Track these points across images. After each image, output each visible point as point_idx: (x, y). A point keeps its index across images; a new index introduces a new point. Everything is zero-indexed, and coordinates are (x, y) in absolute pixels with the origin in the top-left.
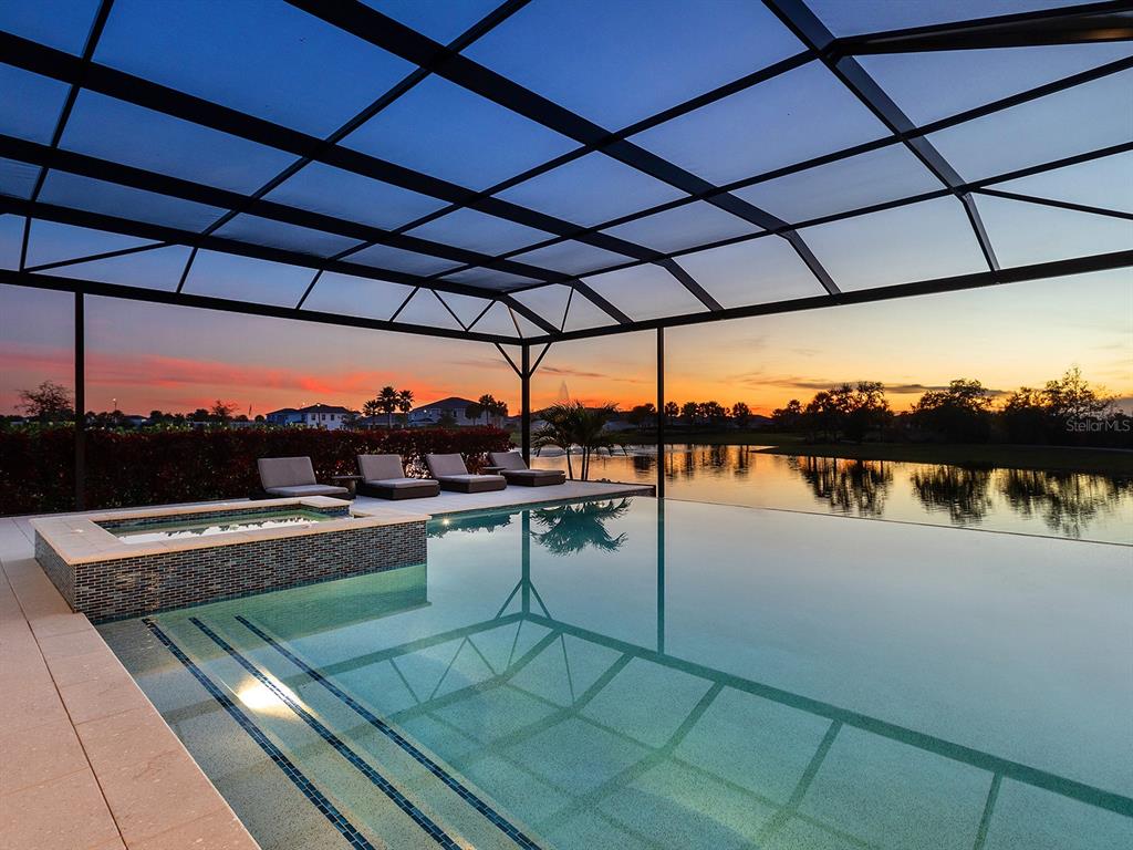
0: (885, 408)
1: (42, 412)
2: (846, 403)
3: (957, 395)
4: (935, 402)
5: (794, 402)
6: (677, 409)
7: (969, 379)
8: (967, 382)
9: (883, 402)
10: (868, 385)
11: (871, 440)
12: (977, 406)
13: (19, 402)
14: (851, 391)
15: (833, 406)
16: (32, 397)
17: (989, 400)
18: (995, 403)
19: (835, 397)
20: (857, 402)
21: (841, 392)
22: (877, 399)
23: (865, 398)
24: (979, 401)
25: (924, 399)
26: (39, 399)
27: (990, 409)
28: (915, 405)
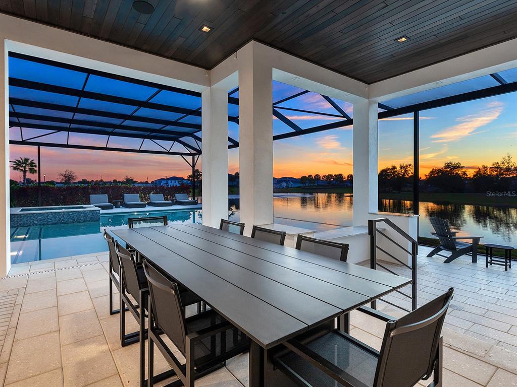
1: (66, 181)
2: (394, 174)
3: (448, 169)
4: (437, 173)
6: (320, 177)
7: (454, 161)
8: (453, 163)
9: (411, 173)
10: (405, 165)
12: (458, 174)
13: (58, 177)
14: (396, 168)
16: (62, 175)
18: (468, 173)
20: (399, 174)
21: (392, 169)
22: (409, 172)
23: (403, 171)
24: (459, 172)
25: (431, 172)
26: (65, 176)
27: (467, 176)
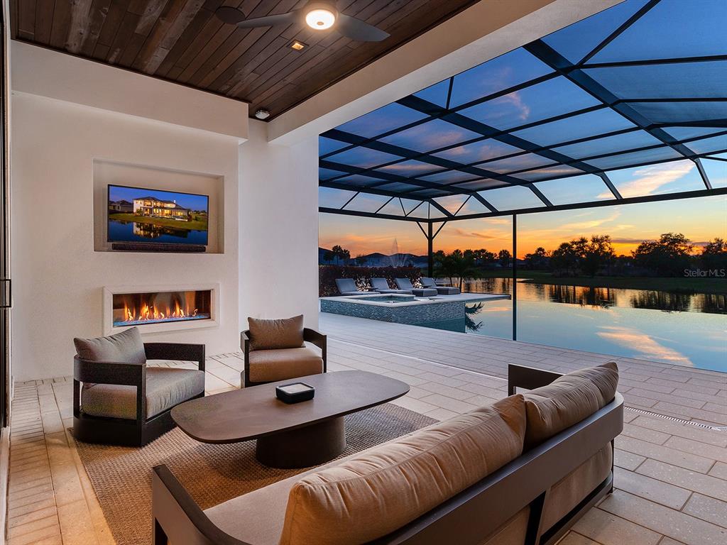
0: (611, 253)
2: (583, 249)
3: (666, 244)
4: (649, 249)
5: (540, 249)
6: (461, 254)
7: (675, 232)
8: (673, 235)
9: (610, 249)
10: (599, 237)
11: (601, 275)
12: (681, 251)
14: (587, 242)
15: (574, 252)
17: (690, 248)
18: (694, 249)
19: (575, 246)
20: (591, 249)
21: (579, 242)
22: (606, 247)
23: (597, 246)
24: (683, 248)
25: (640, 247)
27: (691, 254)
28: (634, 251)
